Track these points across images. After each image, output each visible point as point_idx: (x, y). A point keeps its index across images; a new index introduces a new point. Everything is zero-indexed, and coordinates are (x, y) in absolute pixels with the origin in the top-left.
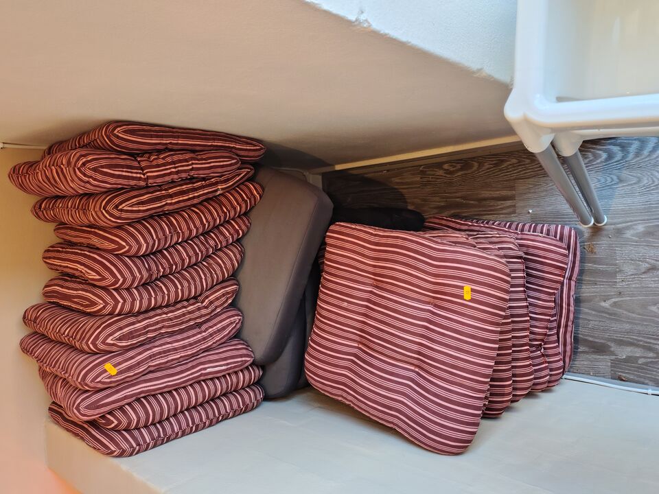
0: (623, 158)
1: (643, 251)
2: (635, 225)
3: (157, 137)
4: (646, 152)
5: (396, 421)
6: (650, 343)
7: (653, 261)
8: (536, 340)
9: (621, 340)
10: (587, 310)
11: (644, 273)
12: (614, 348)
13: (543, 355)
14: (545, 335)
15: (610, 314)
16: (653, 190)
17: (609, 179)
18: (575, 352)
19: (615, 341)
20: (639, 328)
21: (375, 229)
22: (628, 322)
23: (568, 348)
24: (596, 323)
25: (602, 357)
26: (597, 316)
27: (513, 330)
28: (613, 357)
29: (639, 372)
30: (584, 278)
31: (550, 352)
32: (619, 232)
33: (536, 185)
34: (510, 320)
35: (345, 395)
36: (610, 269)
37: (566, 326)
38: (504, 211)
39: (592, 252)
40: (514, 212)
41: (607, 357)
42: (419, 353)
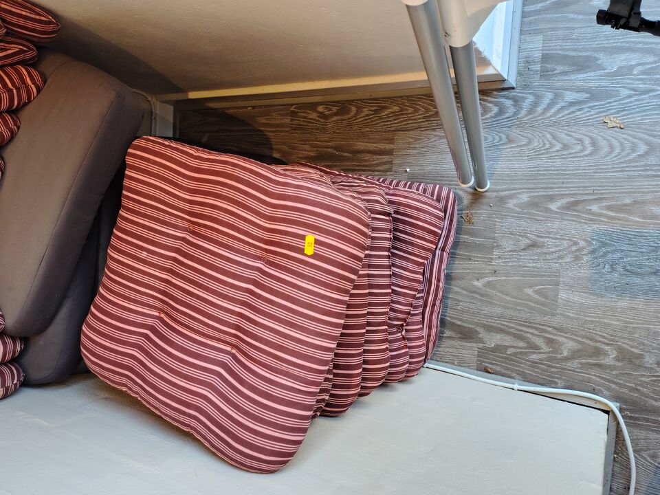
0: (515, 114)
1: (525, 224)
2: (519, 193)
4: (539, 109)
5: (194, 423)
6: (522, 331)
7: (534, 237)
8: (398, 319)
9: (491, 326)
10: (456, 289)
11: (523, 250)
12: (483, 334)
13: (404, 338)
14: (409, 313)
15: (482, 295)
16: (542, 154)
17: (497, 137)
18: (440, 337)
19: (484, 326)
20: (511, 313)
21: (198, 150)
22: (501, 306)
23: (434, 331)
24: (466, 304)
25: (468, 344)
26: (468, 296)
27: (370, 304)
28: (481, 345)
29: (506, 363)
30: (458, 252)
31: (412, 335)
32: (502, 200)
33: (416, 139)
34: (367, 291)
35: (130, 384)
36: (487, 242)
37: (434, 305)
38: (379, 168)
39: (470, 222)
40: (390, 170)
41: (474, 345)
42: (238, 328)
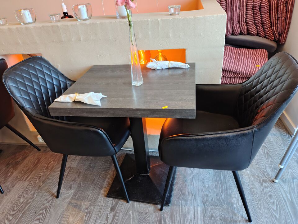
0: (285, 138)
3: (291, 9)
17: (277, 135)
